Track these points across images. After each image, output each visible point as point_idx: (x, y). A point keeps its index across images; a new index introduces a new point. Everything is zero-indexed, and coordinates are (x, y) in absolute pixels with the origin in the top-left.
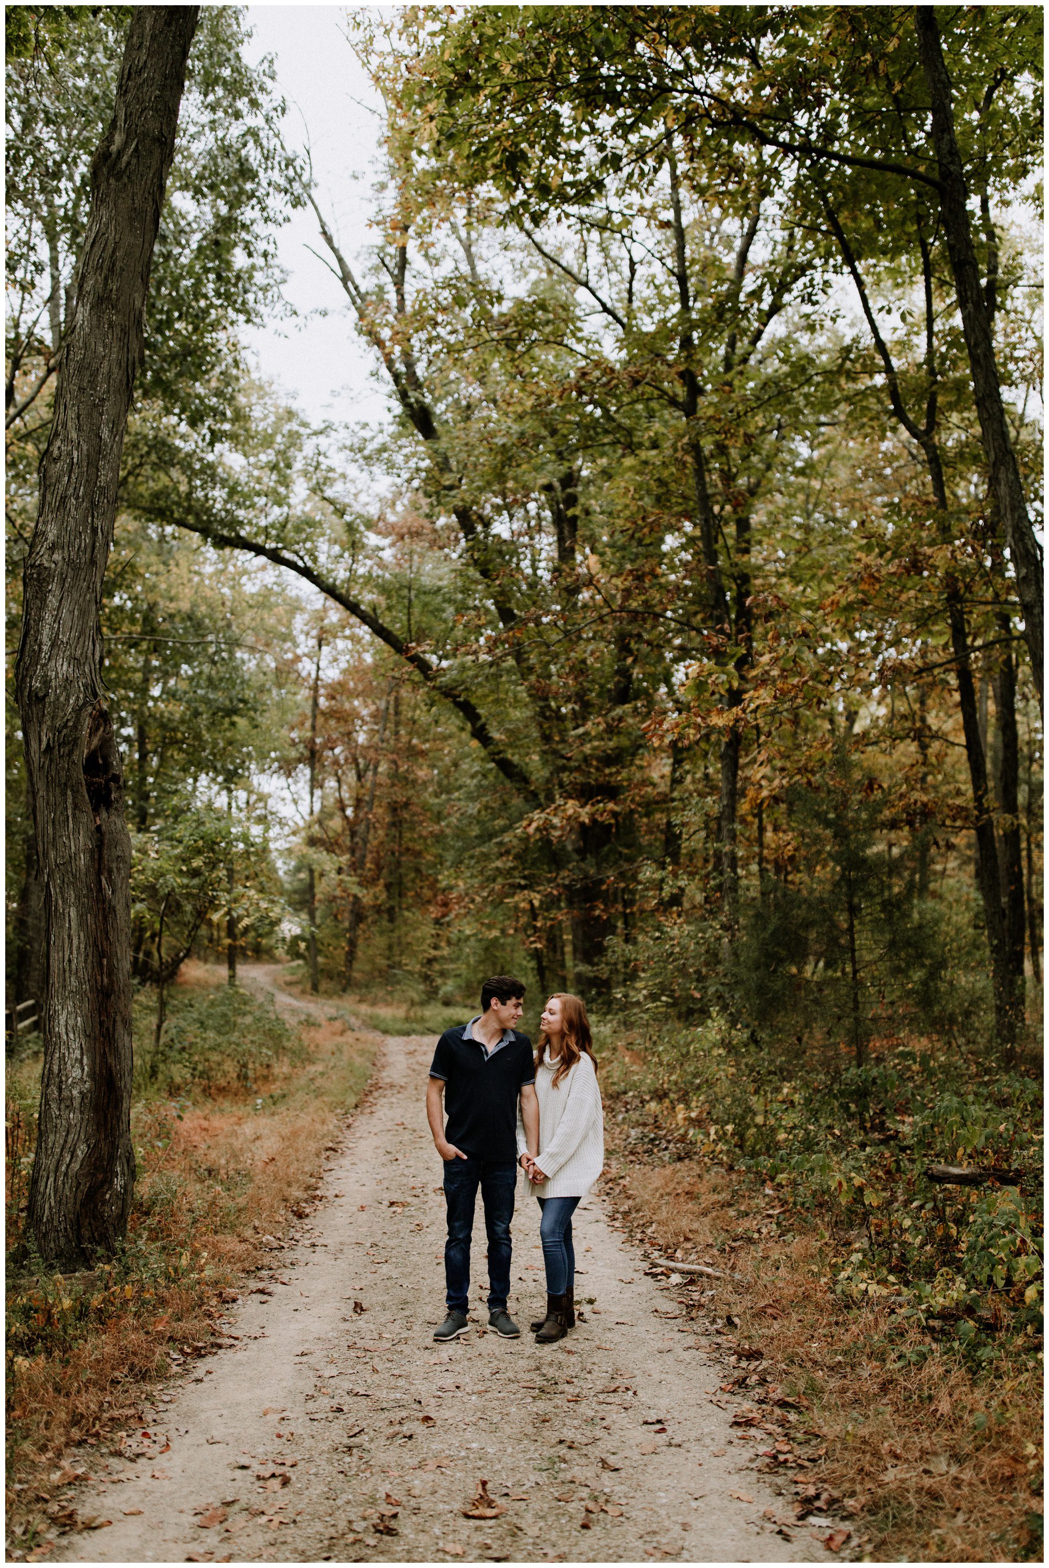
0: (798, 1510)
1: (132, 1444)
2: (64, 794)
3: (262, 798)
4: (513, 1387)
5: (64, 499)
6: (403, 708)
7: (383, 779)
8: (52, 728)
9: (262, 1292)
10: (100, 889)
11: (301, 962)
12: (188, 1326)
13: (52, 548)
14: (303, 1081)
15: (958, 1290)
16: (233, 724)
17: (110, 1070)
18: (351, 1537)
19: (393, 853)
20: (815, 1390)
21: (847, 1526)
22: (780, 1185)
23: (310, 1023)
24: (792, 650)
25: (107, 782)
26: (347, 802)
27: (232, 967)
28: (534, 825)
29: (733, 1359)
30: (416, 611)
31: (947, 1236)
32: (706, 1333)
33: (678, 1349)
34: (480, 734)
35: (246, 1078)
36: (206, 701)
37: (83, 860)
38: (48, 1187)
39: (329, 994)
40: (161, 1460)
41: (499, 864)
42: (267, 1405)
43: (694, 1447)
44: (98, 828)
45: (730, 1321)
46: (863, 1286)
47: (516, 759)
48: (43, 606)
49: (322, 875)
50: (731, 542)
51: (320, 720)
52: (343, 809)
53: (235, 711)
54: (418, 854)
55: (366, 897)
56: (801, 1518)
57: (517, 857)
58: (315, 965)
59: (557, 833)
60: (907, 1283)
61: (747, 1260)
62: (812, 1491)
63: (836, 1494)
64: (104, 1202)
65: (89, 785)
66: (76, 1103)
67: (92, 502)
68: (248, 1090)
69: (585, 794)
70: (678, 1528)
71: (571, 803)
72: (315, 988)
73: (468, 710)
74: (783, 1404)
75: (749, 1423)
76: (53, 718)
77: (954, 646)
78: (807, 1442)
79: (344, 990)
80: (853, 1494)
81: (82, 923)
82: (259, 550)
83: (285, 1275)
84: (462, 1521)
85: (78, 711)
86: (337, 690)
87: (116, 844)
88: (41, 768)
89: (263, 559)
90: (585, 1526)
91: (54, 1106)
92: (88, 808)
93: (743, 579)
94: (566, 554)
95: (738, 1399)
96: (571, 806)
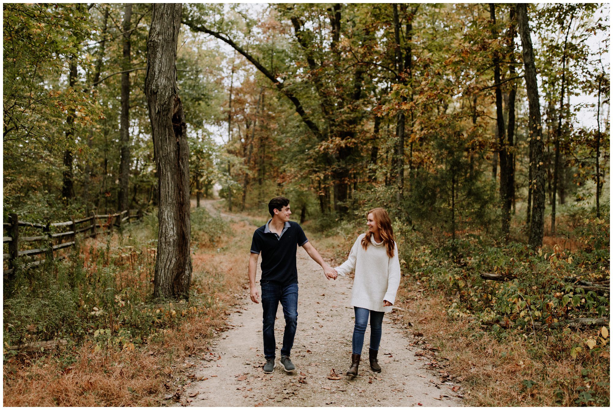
0: (441, 380)
1: (208, 357)
2: (165, 130)
3: (209, 134)
4: (337, 343)
5: (162, 15)
6: (266, 99)
7: (257, 128)
8: (160, 105)
9: (239, 312)
10: (179, 166)
11: (224, 199)
12: (217, 321)
13: (158, 34)
14: (233, 243)
15: (493, 315)
16: (199, 104)
17: (183, 232)
18: (291, 384)
19: (261, 157)
20: (443, 345)
21: (459, 385)
22: (423, 281)
23: (232, 221)
24: (434, 80)
25: (181, 125)
26: (242, 136)
27: (198, 201)
28: (323, 147)
29: (412, 336)
30: (275, 60)
31: (487, 298)
32: (401, 328)
33: (392, 333)
34: (300, 111)
35: (213, 241)
36: (190, 95)
37: (172, 155)
38: (162, 273)
39: (236, 212)
40: (219, 362)
41: (308, 162)
42: (251, 346)
43: (403, 362)
44: (178, 143)
45: (410, 324)
46: (458, 314)
47: (314, 121)
48: (155, 57)
49: (233, 166)
50: (404, 35)
51: (232, 104)
52: (241, 139)
53: (200, 99)
54: (271, 158)
55: (251, 174)
56: (443, 382)
57: (315, 160)
58: (230, 200)
59: (331, 151)
60: (473, 313)
61: (413, 305)
62: (446, 374)
63: (454, 376)
64: (182, 279)
65: (174, 126)
66: (172, 244)
67: (173, 16)
68: (214, 246)
69: (343, 135)
70: (401, 384)
71: (338, 138)
72: (230, 209)
73: (296, 101)
74: (432, 350)
75: (421, 355)
76: (160, 101)
77: (495, 79)
78: (442, 361)
79: (242, 210)
80: (460, 375)
81: (173, 178)
82: (212, 33)
83: (245, 307)
84: (328, 380)
85: (170, 98)
86: (238, 91)
87: (184, 149)
88: (156, 120)
89: (213, 37)
90: (370, 383)
91: (163, 244)
92: (174, 135)
93: (409, 49)
94: (336, 37)
95: (416, 348)
96: (338, 140)
